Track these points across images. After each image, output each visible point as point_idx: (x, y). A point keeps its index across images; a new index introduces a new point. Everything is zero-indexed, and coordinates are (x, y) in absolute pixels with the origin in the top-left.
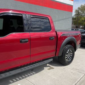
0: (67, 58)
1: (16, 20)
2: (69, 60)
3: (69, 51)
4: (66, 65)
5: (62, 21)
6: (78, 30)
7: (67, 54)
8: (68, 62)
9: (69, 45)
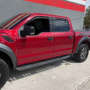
0: (82, 56)
1: (41, 22)
2: (84, 57)
3: (84, 49)
4: (81, 62)
5: (74, 21)
6: (89, 30)
7: (82, 52)
8: (83, 59)
9: (84, 44)
